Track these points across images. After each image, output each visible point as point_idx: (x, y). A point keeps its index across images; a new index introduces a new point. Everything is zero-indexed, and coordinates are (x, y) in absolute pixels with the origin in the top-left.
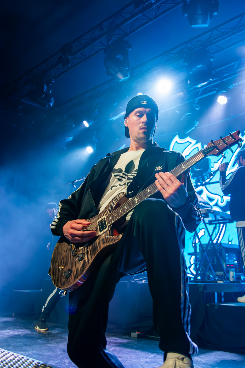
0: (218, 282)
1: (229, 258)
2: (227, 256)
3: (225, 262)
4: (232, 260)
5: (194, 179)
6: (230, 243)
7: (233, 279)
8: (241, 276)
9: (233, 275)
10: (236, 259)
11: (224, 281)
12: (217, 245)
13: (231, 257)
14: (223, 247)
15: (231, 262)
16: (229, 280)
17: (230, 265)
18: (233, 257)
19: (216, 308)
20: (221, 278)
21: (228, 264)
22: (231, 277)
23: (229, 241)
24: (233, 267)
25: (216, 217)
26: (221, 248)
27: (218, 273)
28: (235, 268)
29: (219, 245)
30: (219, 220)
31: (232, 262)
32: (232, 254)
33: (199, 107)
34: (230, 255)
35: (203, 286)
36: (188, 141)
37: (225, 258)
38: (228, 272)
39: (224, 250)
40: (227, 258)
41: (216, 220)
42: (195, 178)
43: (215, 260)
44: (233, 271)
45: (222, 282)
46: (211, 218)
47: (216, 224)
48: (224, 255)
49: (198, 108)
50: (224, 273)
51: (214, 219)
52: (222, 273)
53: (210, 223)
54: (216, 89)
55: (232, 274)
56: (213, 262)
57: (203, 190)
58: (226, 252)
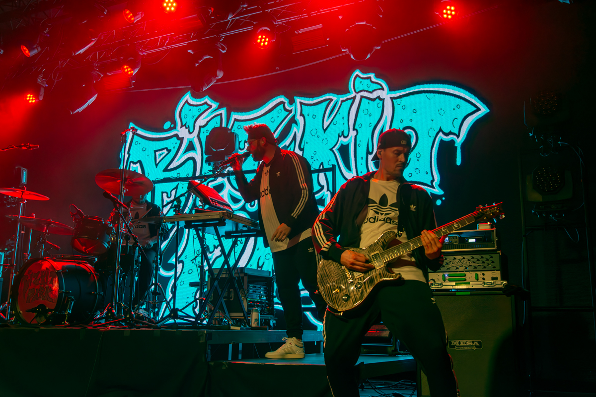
0: (232, 328)
1: (254, 292)
2: (251, 289)
3: (247, 297)
4: (258, 296)
5: (209, 164)
6: (259, 269)
7: (256, 323)
8: (270, 320)
9: (256, 318)
10: (265, 293)
11: (242, 327)
12: (236, 271)
13: (257, 291)
14: (246, 274)
15: (256, 297)
16: (249, 325)
17: (253, 302)
18: (260, 291)
19: (224, 368)
20: (238, 322)
21: (250, 301)
22: (253, 321)
23: (258, 267)
24: (258, 306)
25: (237, 227)
26: (242, 275)
27: (234, 314)
28: (262, 307)
29: (239, 272)
30: (242, 231)
31: (258, 298)
32: (259, 286)
33: (226, 49)
34: (255, 287)
35: (206, 334)
36: (206, 103)
37: (248, 291)
38: (249, 313)
39: (246, 279)
40: (251, 291)
41: (237, 231)
42: (212, 163)
43: (232, 295)
44: (257, 311)
45: (238, 328)
46: (229, 226)
47: (237, 237)
48: (245, 287)
49: (223, 50)
50: (244, 316)
51: (234, 230)
52: (242, 314)
53: (228, 235)
54: (255, 23)
55: (255, 315)
56: (229, 297)
57: (224, 184)
58: (249, 282)
